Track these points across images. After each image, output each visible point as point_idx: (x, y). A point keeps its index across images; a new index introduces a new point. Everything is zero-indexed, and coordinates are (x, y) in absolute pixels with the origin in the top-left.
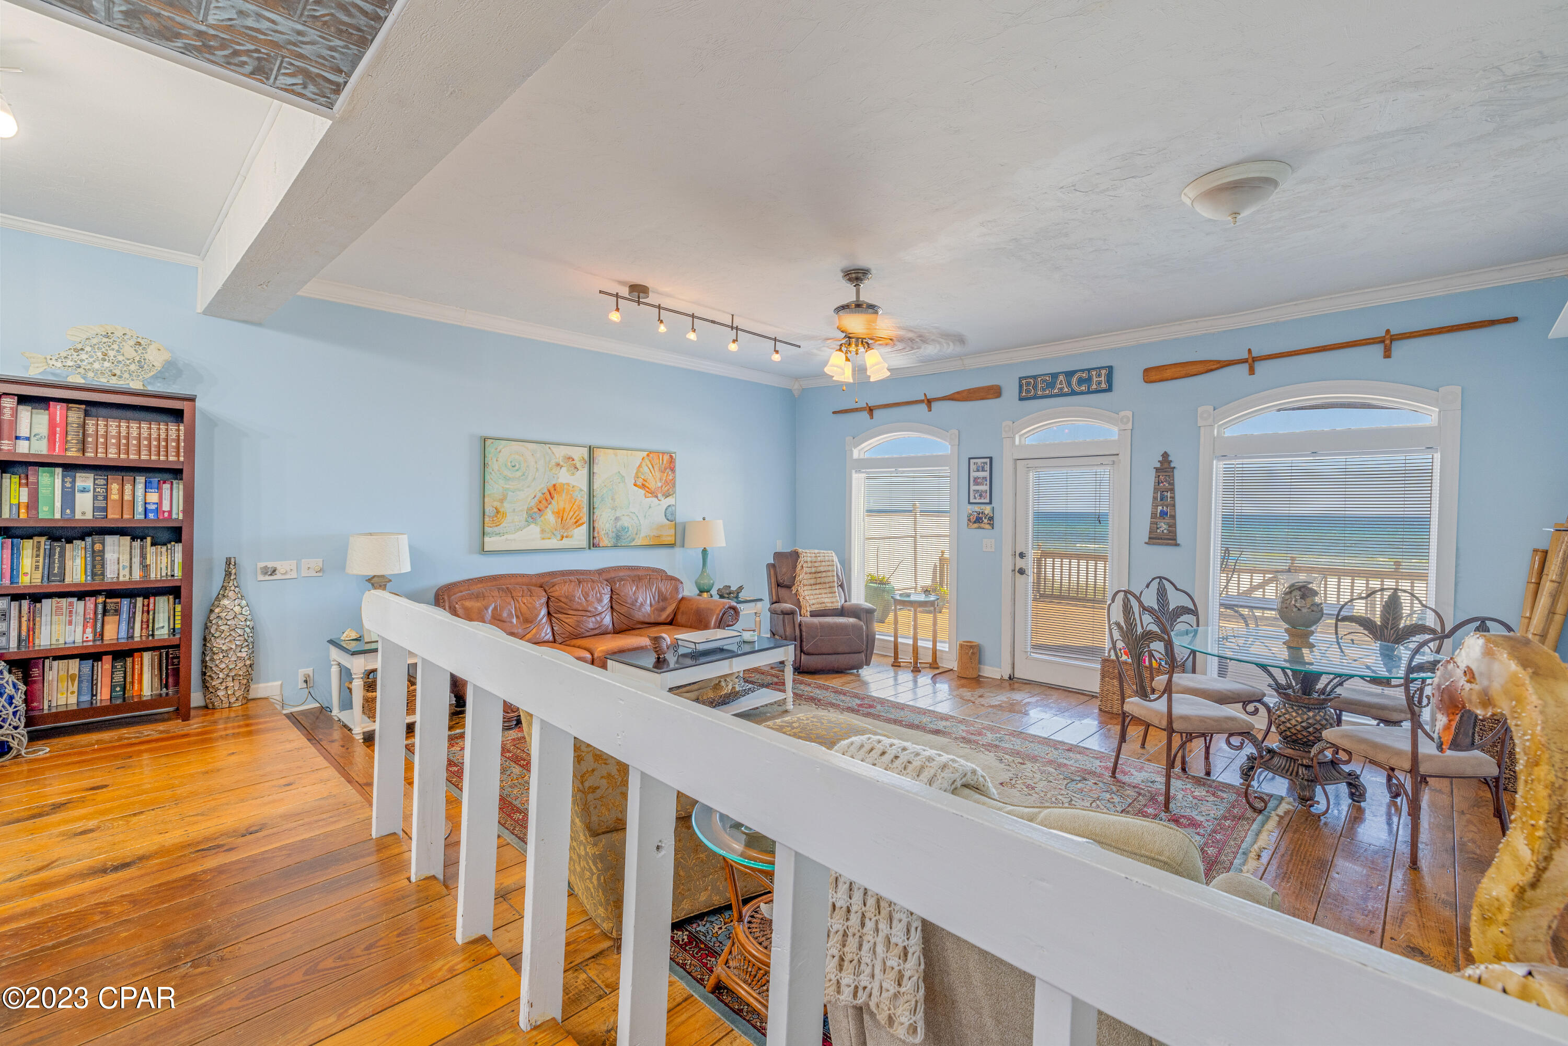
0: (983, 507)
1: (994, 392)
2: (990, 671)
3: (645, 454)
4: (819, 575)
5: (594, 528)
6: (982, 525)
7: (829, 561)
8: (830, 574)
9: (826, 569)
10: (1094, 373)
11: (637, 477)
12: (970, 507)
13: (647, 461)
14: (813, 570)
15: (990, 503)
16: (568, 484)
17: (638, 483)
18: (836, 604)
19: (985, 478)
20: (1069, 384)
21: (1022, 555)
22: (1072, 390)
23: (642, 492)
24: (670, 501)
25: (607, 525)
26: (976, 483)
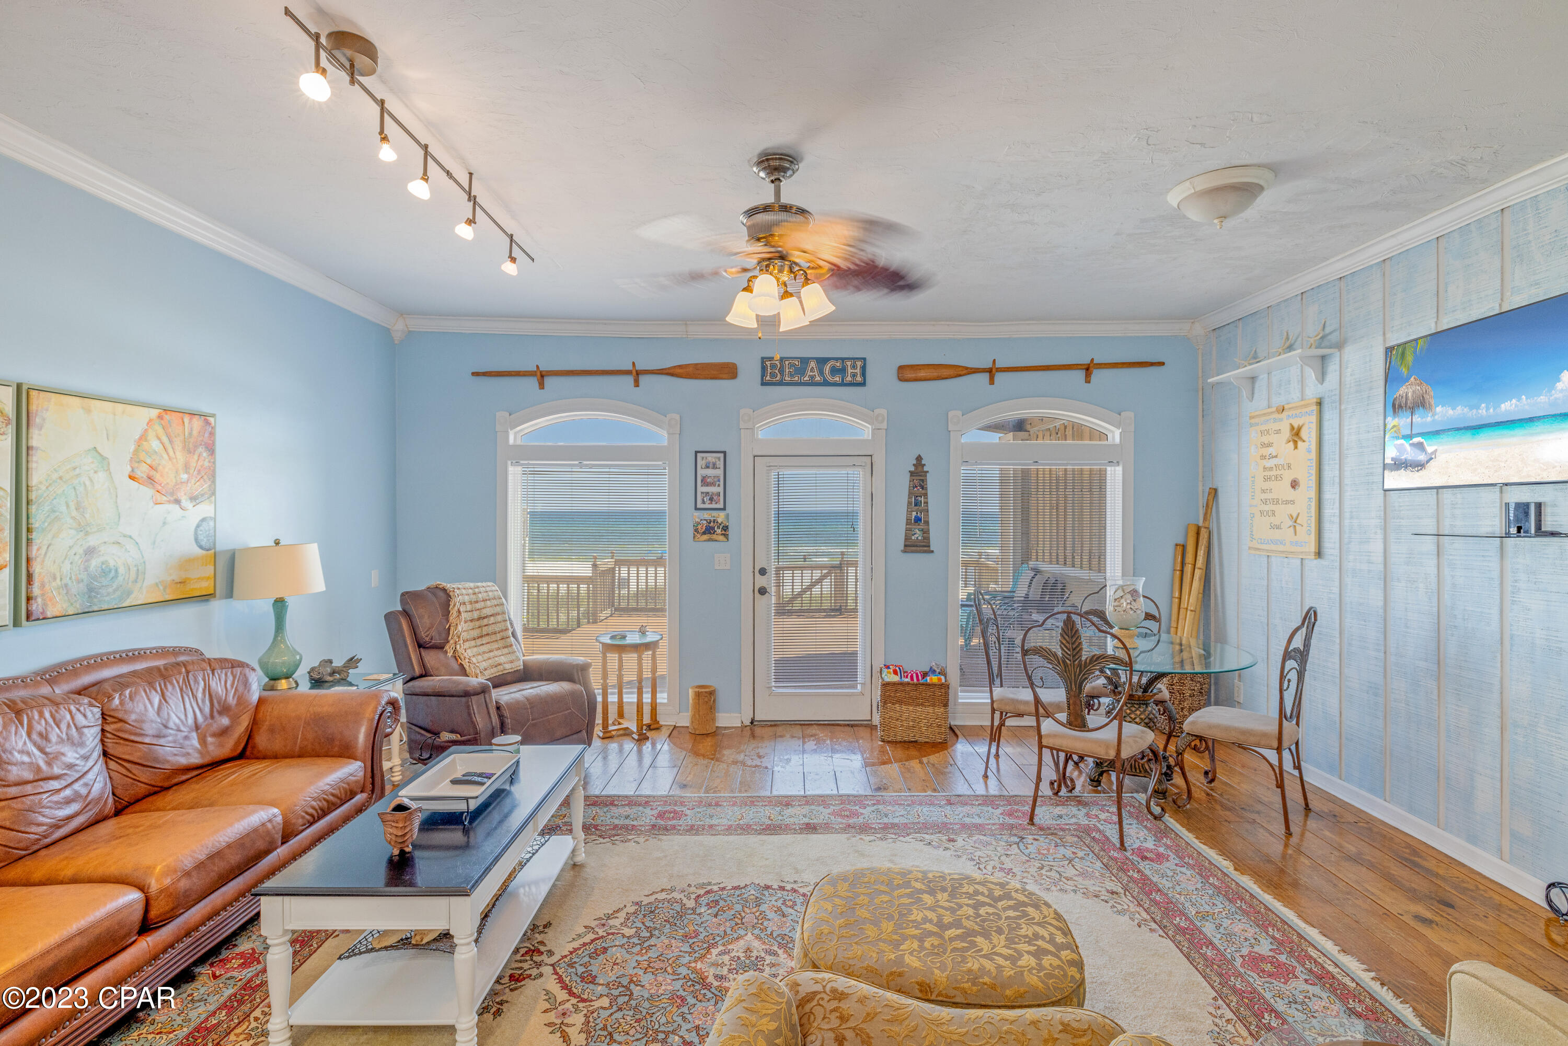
0: (715, 513)
1: (728, 371)
2: (727, 719)
3: (153, 412)
4: (485, 621)
5: (29, 576)
6: (714, 537)
7: (494, 598)
8: (499, 618)
9: (493, 611)
10: (849, 363)
11: (135, 459)
12: (697, 514)
13: (157, 427)
14: (476, 615)
15: (724, 509)
17: (139, 474)
18: (516, 664)
19: (716, 477)
20: (821, 373)
21: (763, 572)
22: (825, 380)
23: (147, 492)
24: (206, 509)
25: (64, 568)
26: (705, 482)
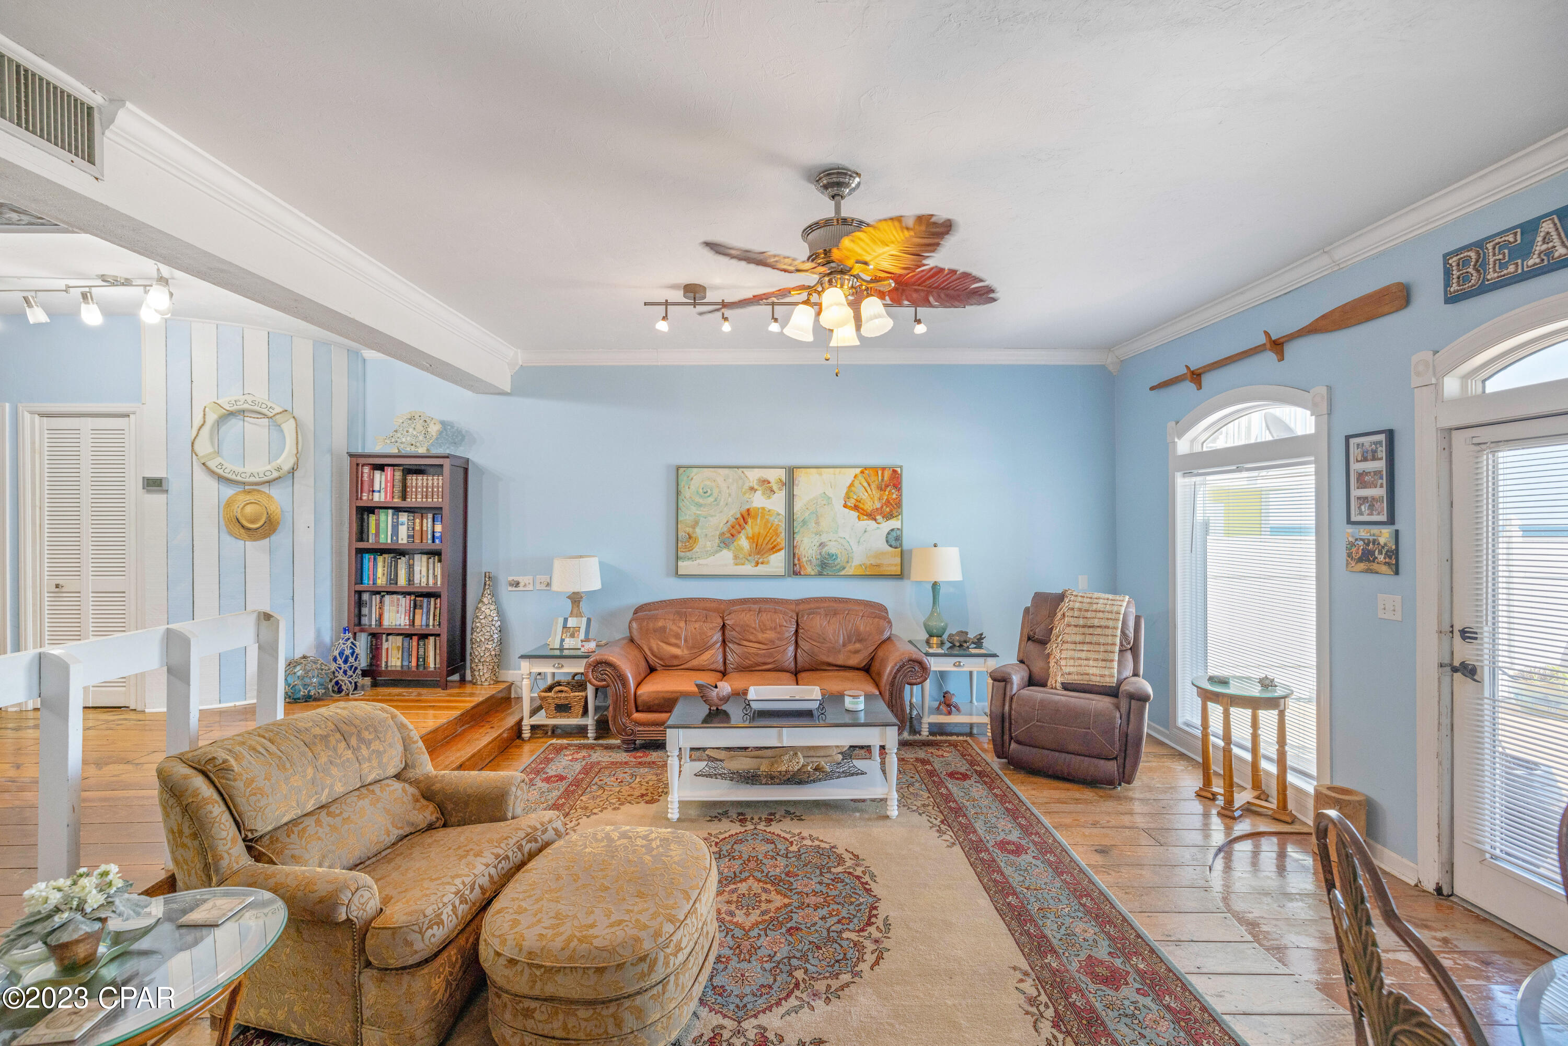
0: (1375, 530)
1: (1397, 298)
2: (1394, 863)
3: (858, 471)
4: (1091, 631)
5: (794, 554)
6: (1375, 566)
7: (1111, 612)
8: (1109, 632)
9: (1103, 623)
11: (847, 497)
12: (1350, 529)
13: (861, 478)
14: (1081, 622)
15: (1391, 520)
16: (763, 508)
17: (849, 504)
18: (1108, 679)
19: (1378, 473)
21: (1466, 636)
23: (855, 514)
24: (894, 523)
25: (810, 551)
26: (1362, 484)
